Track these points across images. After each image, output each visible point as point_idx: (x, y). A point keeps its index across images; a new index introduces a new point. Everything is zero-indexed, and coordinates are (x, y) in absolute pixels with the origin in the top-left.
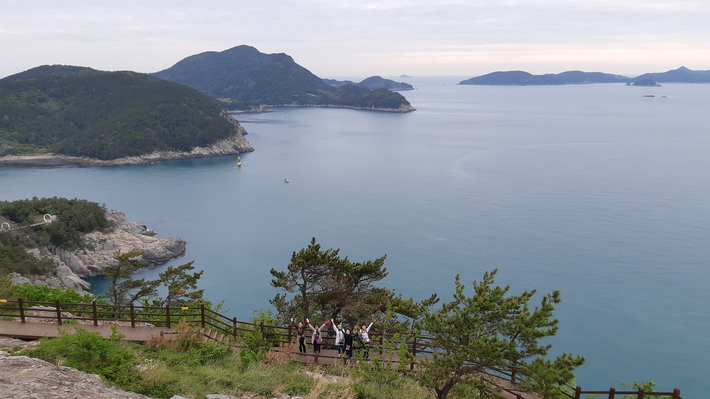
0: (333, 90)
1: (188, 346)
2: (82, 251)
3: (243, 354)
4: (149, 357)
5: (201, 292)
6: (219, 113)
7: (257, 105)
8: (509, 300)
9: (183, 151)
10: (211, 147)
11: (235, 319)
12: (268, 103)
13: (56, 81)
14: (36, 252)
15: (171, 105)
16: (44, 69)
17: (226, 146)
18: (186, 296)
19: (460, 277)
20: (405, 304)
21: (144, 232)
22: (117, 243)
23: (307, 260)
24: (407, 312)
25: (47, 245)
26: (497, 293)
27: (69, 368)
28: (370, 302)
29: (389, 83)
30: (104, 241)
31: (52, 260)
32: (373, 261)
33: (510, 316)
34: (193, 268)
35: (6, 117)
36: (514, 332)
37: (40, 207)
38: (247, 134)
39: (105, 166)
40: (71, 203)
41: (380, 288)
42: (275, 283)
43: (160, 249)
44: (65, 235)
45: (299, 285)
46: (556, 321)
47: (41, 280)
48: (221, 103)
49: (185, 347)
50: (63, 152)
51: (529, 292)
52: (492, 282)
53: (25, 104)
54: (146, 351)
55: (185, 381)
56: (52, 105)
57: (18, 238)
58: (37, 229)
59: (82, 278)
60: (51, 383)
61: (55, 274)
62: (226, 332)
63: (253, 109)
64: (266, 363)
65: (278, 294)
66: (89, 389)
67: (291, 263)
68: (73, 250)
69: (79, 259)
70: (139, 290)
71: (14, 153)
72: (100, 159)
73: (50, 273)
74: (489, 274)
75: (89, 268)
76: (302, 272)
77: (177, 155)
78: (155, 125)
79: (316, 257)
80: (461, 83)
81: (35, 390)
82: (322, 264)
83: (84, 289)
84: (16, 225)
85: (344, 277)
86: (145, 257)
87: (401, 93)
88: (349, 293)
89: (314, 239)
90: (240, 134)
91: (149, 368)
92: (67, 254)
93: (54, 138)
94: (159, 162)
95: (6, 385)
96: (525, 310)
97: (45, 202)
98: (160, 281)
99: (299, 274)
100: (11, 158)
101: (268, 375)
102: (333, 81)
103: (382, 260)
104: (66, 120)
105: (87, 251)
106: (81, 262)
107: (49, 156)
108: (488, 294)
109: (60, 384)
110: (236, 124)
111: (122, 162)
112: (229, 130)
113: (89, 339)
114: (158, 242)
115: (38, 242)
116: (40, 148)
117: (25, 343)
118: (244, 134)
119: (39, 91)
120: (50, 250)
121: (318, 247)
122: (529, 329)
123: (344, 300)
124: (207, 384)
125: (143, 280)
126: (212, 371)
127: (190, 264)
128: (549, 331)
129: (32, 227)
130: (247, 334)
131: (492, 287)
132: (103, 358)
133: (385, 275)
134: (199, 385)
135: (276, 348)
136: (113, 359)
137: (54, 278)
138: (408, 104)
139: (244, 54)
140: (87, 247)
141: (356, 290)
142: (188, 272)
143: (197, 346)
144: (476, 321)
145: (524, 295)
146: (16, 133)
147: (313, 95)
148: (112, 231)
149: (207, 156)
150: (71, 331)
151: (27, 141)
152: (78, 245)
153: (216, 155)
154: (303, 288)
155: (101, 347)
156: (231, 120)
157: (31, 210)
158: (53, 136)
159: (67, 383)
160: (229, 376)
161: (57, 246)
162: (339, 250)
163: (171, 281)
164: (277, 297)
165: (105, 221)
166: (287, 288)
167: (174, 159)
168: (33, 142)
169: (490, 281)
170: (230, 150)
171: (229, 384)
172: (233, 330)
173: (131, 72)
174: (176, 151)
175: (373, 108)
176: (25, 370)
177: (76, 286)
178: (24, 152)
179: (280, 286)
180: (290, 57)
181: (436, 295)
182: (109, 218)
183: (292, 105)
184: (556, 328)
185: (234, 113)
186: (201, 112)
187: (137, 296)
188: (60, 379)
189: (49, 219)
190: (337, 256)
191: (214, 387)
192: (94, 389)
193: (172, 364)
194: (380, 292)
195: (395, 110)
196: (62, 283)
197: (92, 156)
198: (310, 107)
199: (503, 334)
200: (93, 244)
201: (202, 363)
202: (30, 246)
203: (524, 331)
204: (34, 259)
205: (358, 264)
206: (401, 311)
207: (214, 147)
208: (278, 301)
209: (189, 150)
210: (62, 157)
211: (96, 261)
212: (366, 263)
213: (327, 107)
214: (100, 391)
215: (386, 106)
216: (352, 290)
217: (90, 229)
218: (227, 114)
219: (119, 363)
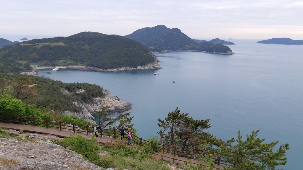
0: (197, 44)
1: (120, 147)
2: (93, 104)
3: (141, 154)
4: (105, 150)
5: (132, 125)
6: (149, 53)
7: (164, 50)
8: (263, 145)
9: (134, 67)
10: (144, 66)
11: (141, 138)
12: (169, 49)
13: (88, 38)
14: (76, 103)
15: (130, 49)
16: (84, 33)
17: (150, 66)
18: (126, 126)
19: (240, 132)
20: (217, 141)
21: (116, 99)
22: (106, 102)
23: (174, 116)
24: (218, 145)
25: (80, 101)
26: (258, 141)
27: (71, 151)
28: (201, 138)
29: (223, 41)
30: (101, 101)
31: (82, 107)
32: (204, 120)
33: (264, 153)
34: (130, 115)
35: (70, 51)
36: (264, 161)
37: (79, 86)
38: (159, 61)
39: (104, 72)
40: (90, 85)
41: (206, 133)
42: (159, 125)
43: (122, 106)
44: (87, 98)
45: (170, 127)
46: (285, 159)
47: (77, 114)
48: (150, 48)
49: (119, 148)
50: (89, 65)
51: (275, 142)
52: (256, 136)
53: (77, 46)
54: (104, 147)
55: (116, 162)
56: (86, 47)
57: (70, 97)
58: (77, 94)
59: (92, 115)
60: (63, 156)
61: (82, 112)
62: (137, 143)
63: (163, 51)
64: (151, 159)
65: (161, 130)
66: (76, 160)
67: (167, 117)
68: (89, 104)
69: (91, 107)
70: (109, 122)
71: (71, 65)
72: (102, 69)
73: (80, 112)
74: (255, 132)
75: (95, 111)
76: (172, 122)
77: (131, 69)
78: (124, 56)
79: (178, 116)
80: (258, 43)
81: (55, 158)
82: (180, 119)
83: (92, 119)
84: (70, 92)
85: (191, 126)
86: (116, 109)
87: (228, 46)
88: (193, 133)
89: (177, 108)
90: (156, 61)
91: (104, 155)
92: (87, 105)
93: (86, 60)
94: (124, 71)
95: (45, 155)
96: (271, 151)
97: (81, 84)
98: (117, 119)
99: (170, 122)
100: (70, 67)
101: (151, 164)
102: (198, 40)
103: (208, 120)
104: (91, 53)
105: (94, 104)
106: (92, 109)
107: (84, 67)
108: (253, 141)
109: (66, 157)
110: (155, 58)
111: (110, 71)
112: (152, 60)
113: (82, 140)
114: (121, 103)
115: (77, 99)
116: (81, 63)
117: (60, 138)
118: (158, 62)
119: (82, 41)
120: (81, 103)
121: (179, 112)
122: (271, 161)
123: (189, 136)
124: (125, 164)
125: (110, 118)
126: (128, 160)
127: (129, 113)
128: (282, 163)
129: (76, 94)
130: (145, 145)
131: (256, 138)
132: (86, 148)
133: (209, 127)
134: (121, 164)
135: (156, 153)
136: (89, 149)
137: (82, 114)
138: (231, 51)
139: (161, 29)
140: (95, 103)
141: (195, 132)
142: (128, 117)
143: (124, 148)
144: (245, 153)
145: (272, 144)
146: (73, 57)
147: (188, 46)
148: (104, 97)
149: (142, 70)
150: (75, 135)
151: (76, 60)
152: (91, 102)
153: (146, 70)
154: (172, 129)
155: (86, 144)
156: (153, 56)
157: (76, 87)
158: (86, 59)
159: (69, 157)
160: (134, 162)
161: (84, 102)
162: (188, 113)
163: (121, 120)
164: (161, 131)
165: (102, 93)
166: (165, 128)
167: (130, 70)
168: (79, 61)
169: (255, 135)
170: (152, 68)
171: (134, 166)
172: (140, 143)
173: (116, 35)
174: (131, 67)
175: (215, 52)
176: (54, 149)
177: (89, 118)
178: (75, 65)
179: (162, 126)
180: (180, 30)
181: (234, 138)
182: (104, 92)
183: (179, 50)
184: (286, 162)
185: (155, 53)
186: (142, 52)
187: (108, 124)
188: (67, 155)
189: (82, 91)
190: (188, 116)
191: (128, 167)
192: (78, 161)
193: (113, 154)
194: (207, 135)
195: (225, 54)
196: (84, 116)
197: (99, 68)
198: (187, 51)
199: (259, 161)
200: (97, 102)
201: (125, 155)
202: (74, 101)
203: (268, 161)
204: (75, 106)
205: (197, 121)
206: (215, 144)
207: (146, 66)
208: (161, 133)
209: (136, 67)
210: (89, 67)
211: (97, 108)
212: (200, 121)
213: (194, 51)
214: (80, 162)
215: (221, 52)
216: (193, 132)
217: (96, 96)
218: (152, 53)
219: (92, 151)
